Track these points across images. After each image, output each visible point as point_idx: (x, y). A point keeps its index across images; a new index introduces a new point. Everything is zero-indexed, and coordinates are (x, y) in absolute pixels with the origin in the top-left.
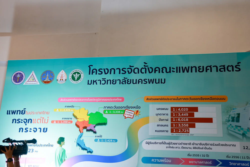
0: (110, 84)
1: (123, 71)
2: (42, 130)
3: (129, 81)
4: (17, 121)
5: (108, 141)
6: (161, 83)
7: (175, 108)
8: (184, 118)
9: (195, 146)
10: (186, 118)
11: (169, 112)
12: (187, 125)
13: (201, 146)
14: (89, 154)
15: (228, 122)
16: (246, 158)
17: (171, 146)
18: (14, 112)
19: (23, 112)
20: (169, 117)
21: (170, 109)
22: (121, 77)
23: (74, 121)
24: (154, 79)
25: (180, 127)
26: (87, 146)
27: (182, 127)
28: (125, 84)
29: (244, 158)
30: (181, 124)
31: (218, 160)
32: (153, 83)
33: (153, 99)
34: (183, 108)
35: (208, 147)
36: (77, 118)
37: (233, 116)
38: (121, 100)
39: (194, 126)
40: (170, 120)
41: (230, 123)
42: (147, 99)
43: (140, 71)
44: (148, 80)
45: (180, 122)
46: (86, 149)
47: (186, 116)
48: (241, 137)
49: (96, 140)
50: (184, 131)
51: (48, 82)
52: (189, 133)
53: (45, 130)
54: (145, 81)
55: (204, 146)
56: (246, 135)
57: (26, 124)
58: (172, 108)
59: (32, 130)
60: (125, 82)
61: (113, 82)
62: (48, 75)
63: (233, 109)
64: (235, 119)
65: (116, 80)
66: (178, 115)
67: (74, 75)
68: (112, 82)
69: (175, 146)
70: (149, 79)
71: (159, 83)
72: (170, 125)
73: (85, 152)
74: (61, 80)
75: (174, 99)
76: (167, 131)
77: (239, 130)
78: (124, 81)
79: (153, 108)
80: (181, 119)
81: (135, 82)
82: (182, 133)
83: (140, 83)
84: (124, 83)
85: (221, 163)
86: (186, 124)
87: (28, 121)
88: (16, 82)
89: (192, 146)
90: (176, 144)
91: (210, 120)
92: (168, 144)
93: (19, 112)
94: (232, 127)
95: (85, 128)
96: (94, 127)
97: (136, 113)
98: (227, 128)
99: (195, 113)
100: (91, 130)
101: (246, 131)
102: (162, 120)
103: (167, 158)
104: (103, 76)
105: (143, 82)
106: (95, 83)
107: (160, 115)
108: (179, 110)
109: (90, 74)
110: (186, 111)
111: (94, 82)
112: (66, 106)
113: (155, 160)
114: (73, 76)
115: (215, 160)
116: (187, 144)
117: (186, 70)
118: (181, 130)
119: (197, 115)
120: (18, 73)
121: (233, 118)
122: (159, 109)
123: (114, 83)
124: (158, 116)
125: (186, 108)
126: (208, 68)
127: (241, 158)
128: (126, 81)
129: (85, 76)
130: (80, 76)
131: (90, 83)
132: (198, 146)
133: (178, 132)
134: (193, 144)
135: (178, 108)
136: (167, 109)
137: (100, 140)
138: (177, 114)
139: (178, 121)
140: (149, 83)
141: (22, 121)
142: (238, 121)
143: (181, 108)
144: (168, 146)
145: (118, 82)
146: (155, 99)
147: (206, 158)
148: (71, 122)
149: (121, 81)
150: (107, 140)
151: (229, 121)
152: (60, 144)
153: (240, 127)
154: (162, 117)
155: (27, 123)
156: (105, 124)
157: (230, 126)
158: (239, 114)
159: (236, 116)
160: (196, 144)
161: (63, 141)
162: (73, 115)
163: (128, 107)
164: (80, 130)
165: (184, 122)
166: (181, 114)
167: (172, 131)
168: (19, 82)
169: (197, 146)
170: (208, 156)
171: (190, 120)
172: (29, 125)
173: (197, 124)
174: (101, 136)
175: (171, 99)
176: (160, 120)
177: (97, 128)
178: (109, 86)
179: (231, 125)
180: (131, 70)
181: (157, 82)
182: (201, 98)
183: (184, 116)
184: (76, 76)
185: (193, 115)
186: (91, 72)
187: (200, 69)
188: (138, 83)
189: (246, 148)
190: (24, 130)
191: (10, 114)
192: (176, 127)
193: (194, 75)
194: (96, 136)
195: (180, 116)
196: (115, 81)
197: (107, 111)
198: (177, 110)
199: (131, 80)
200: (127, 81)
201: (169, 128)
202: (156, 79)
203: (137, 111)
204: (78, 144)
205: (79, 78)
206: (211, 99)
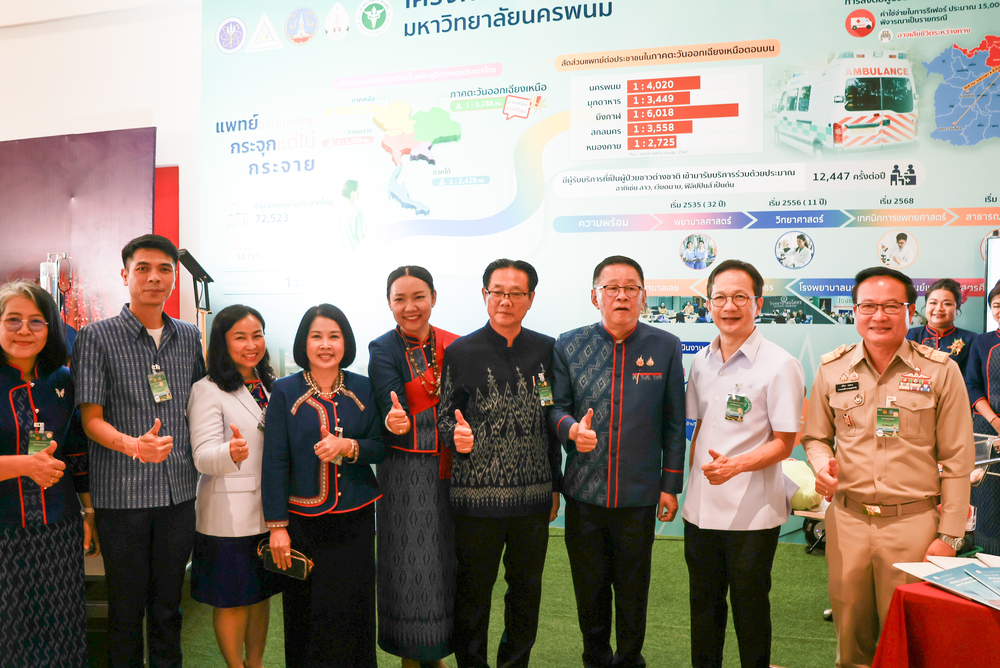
0: (464, 28)
2: (303, 165)
3: (514, 15)
4: (242, 149)
5: (466, 181)
6: (602, 14)
7: (640, 82)
8: (661, 109)
9: (691, 181)
10: (667, 109)
11: (623, 94)
12: (671, 127)
13: (706, 181)
14: (422, 217)
15: (779, 112)
16: (817, 202)
17: (628, 184)
18: (231, 127)
19: (251, 124)
20: (623, 109)
21: (625, 87)
23: (379, 136)
24: (580, 6)
25: (652, 133)
26: (415, 197)
27: (656, 133)
28: (504, 24)
29: (812, 202)
30: (654, 125)
31: (750, 213)
32: (577, 17)
33: (580, 62)
34: (661, 80)
35: (723, 181)
36: (384, 130)
37: (793, 95)
38: (494, 70)
39: (687, 128)
40: (625, 116)
41: (786, 113)
42: (565, 63)
44: (564, 9)
45: (651, 119)
46: (413, 207)
47: (668, 103)
48: (810, 148)
49: (436, 182)
50: (663, 142)
51: (305, 39)
52: (675, 146)
53: (309, 165)
54: (557, 14)
55: (713, 180)
56: (824, 142)
57: (263, 154)
58: (630, 84)
59: (279, 168)
60: (503, 19)
61: (472, 23)
62: (301, 22)
63: (794, 76)
64: (797, 102)
65: (478, 17)
66: (646, 100)
67: (367, 13)
68: (468, 22)
69: (638, 183)
70: (566, 8)
71: (594, 15)
72: (625, 130)
73: (411, 214)
74: (337, 30)
75: (636, 58)
76: (618, 147)
77: (806, 132)
78: (501, 17)
79: (579, 85)
80: (654, 111)
81: (528, 18)
82: (657, 147)
83: (544, 19)
84: (500, 22)
85: (755, 220)
86: (668, 123)
87: (266, 145)
88: (228, 48)
89: (682, 182)
90: (642, 178)
91: (730, 110)
92: (620, 179)
93: (243, 124)
94: (790, 124)
95: (407, 151)
96: (429, 148)
97: (534, 102)
98: (776, 128)
99: (693, 93)
100: (422, 157)
101: (824, 132)
102: (604, 117)
103: (617, 217)
104: (445, 7)
105: (552, 16)
106: (423, 29)
107: (598, 103)
108: (650, 86)
109: (408, 6)
110: (668, 89)
111: (420, 27)
112: (353, 100)
113: (587, 224)
114: (364, 16)
115: (741, 214)
116: (669, 177)
118: (656, 142)
119: (697, 98)
120: (228, 25)
121: (793, 100)
122: (595, 88)
123: (473, 25)
124: (595, 106)
125: (667, 80)
127: (807, 203)
128: (505, 19)
129: (397, 14)
130: (383, 15)
131: (410, 31)
132: (700, 180)
133: (647, 147)
134: (686, 176)
135: (646, 82)
136: (617, 87)
137: (447, 181)
138: (643, 100)
139: (647, 118)
140: (569, 17)
141: (253, 147)
142: (805, 107)
143: (654, 81)
144: (620, 184)
145: (484, 21)
146: (586, 62)
147: (718, 209)
148: (371, 139)
149: (493, 19)
150: (464, 179)
151: (782, 108)
152: (349, 198)
153: (810, 123)
154: (605, 110)
155: (265, 150)
156: (455, 138)
157: (785, 122)
158: (808, 89)
159: (801, 95)
160: (694, 176)
161: (355, 190)
162: (375, 121)
163: (513, 90)
164: (393, 160)
165: (662, 118)
166: (655, 97)
167: (631, 145)
168: (234, 46)
169: (695, 181)
170: (722, 204)
171: (678, 113)
172: (271, 156)
173: (697, 123)
174: (447, 171)
175: (628, 59)
176: (600, 117)
178: (462, 35)
179: (785, 119)
181: (590, 12)
182: (710, 50)
183: (663, 103)
184: (374, 16)
185: (686, 98)
188: (539, 21)
189: (819, 177)
190: (261, 169)
191: (222, 131)
192: (640, 133)
194: (434, 172)
195: (652, 104)
196: (475, 19)
197: (458, 104)
198: (645, 87)
199: (518, 13)
200: (507, 18)
201: (623, 139)
202: (585, 6)
203: (539, 98)
204: (394, 196)
205: (381, 21)
206: (737, 50)
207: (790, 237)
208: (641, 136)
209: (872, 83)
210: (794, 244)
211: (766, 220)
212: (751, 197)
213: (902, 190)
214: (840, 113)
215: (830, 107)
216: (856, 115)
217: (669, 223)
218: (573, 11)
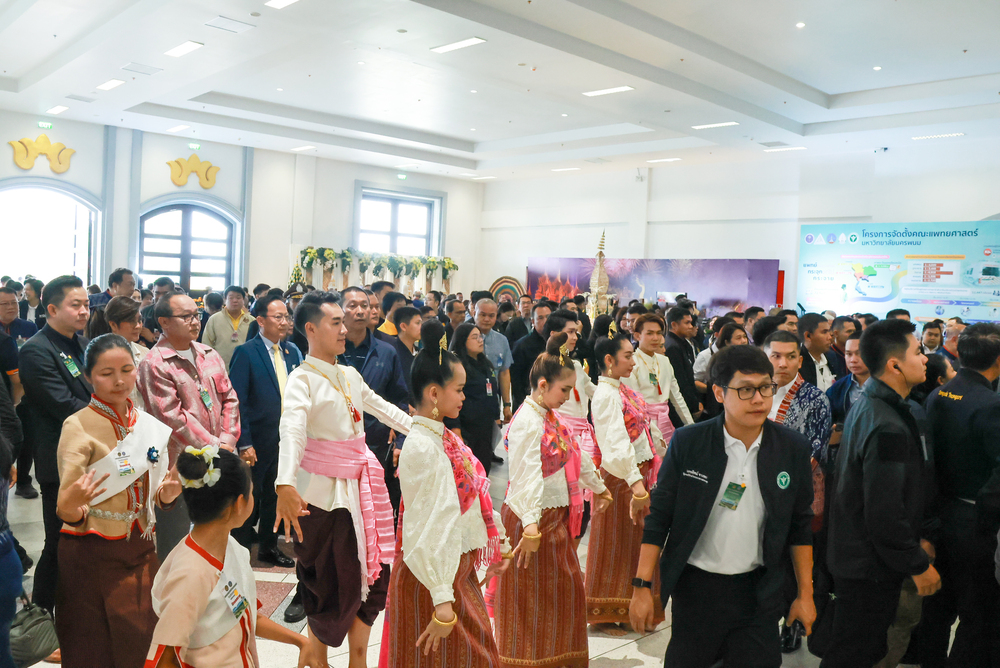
0: (879, 244)
1: (888, 234)
3: (894, 242)
6: (918, 244)
7: (927, 264)
8: (932, 271)
10: (934, 272)
11: (922, 267)
12: (935, 277)
13: (943, 292)
15: (964, 274)
18: (808, 265)
19: (815, 266)
20: (922, 270)
21: (922, 265)
22: (887, 239)
23: (853, 272)
25: (929, 278)
26: (862, 290)
30: (930, 276)
33: (911, 257)
34: (933, 264)
35: (948, 292)
37: (968, 270)
38: (887, 257)
39: (939, 277)
40: (922, 272)
41: (966, 275)
42: (907, 257)
43: (902, 235)
46: (861, 292)
47: (934, 270)
48: (972, 285)
49: (869, 287)
50: (932, 280)
51: (832, 243)
52: (935, 282)
54: (905, 243)
56: (976, 283)
57: (818, 275)
58: (924, 264)
59: (823, 279)
61: (882, 243)
62: (832, 237)
63: (969, 265)
64: (969, 272)
70: (908, 242)
71: (916, 244)
72: (922, 276)
73: (861, 295)
74: (842, 241)
75: (926, 257)
76: (920, 281)
77: (971, 280)
79: (911, 263)
80: (930, 272)
81: (897, 244)
82: (931, 282)
85: (956, 303)
86: (934, 275)
88: (808, 242)
90: (926, 290)
91: (951, 273)
95: (861, 277)
96: (868, 277)
98: (963, 279)
100: (865, 279)
101: (976, 281)
102: (917, 273)
104: (874, 238)
107: (915, 268)
109: (863, 237)
110: (934, 266)
111: (867, 243)
112: (846, 262)
114: (850, 238)
115: (951, 301)
116: (933, 290)
117: (937, 234)
118: (930, 280)
119: (942, 269)
120: (809, 236)
122: (914, 264)
126: (954, 233)
128: (891, 243)
129: (860, 238)
130: (856, 238)
131: (864, 244)
133: (928, 282)
134: (938, 290)
136: (920, 265)
137: (872, 287)
138: (927, 268)
139: (928, 274)
142: (971, 274)
143: (930, 264)
145: (885, 243)
146: (913, 257)
148: (851, 273)
149: (888, 243)
150: (877, 286)
152: (843, 289)
153: (973, 278)
154: (917, 270)
155: (819, 273)
156: (875, 275)
157: (966, 277)
158: (972, 269)
159: (970, 270)
160: (940, 290)
161: (845, 287)
162: (852, 268)
163: (892, 263)
164: (857, 279)
165: (932, 274)
166: (931, 268)
167: (923, 281)
168: (810, 242)
170: (947, 298)
171: (937, 273)
172: (820, 275)
173: (942, 276)
174: (872, 284)
175: (924, 257)
176: (915, 272)
177: (870, 278)
178: (879, 246)
180: (896, 234)
182: (946, 256)
184: (853, 238)
185: (939, 269)
186: (865, 235)
187: (947, 234)
190: (817, 279)
193: (943, 238)
194: (869, 284)
195: (930, 270)
197: (877, 265)
201: (922, 279)
202: (914, 242)
203: (899, 266)
204: (856, 289)
205: (855, 240)
206: (954, 257)
207: (965, 308)
208: (926, 278)
209: (989, 269)
210: (966, 309)
211: (959, 303)
212: (956, 295)
213: (996, 297)
214: (981, 276)
215: (978, 274)
216: (985, 277)
217: (932, 302)
218: (910, 243)
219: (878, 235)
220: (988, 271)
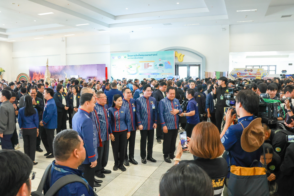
1: (135, 56)
11: (144, 64)
13: (150, 71)
15: (155, 66)
19: (115, 65)
22: (134, 57)
34: (146, 63)
38: (135, 62)
39: (148, 67)
40: (144, 66)
43: (138, 56)
49: (130, 71)
56: (158, 68)
59: (118, 69)
61: (133, 58)
62: (119, 57)
74: (122, 58)
77: (156, 68)
81: (137, 58)
90: (145, 71)
91: (151, 66)
104: (131, 57)
111: (129, 58)
117: (147, 55)
119: (149, 65)
120: (113, 57)
124: (142, 65)
126: (151, 55)
128: (135, 58)
129: (127, 57)
134: (148, 71)
146: (141, 62)
147: (151, 73)
150: (132, 70)
156: (132, 67)
158: (157, 64)
161: (124, 71)
162: (126, 66)
163: (136, 64)
164: (127, 69)
166: (146, 65)
168: (114, 59)
173: (149, 67)
175: (144, 62)
177: (130, 68)
180: (136, 55)
182: (150, 61)
184: (125, 57)
186: (128, 56)
187: (150, 55)
189: (157, 71)
190: (116, 69)
193: (149, 56)
197: (132, 65)
201: (144, 68)
203: (138, 64)
206: (152, 61)
207: (155, 75)
208: (145, 68)
211: (154, 74)
212: (153, 72)
213: (163, 72)
215: (158, 66)
216: (160, 67)
218: (140, 58)
219: (132, 56)
220: (161, 65)
